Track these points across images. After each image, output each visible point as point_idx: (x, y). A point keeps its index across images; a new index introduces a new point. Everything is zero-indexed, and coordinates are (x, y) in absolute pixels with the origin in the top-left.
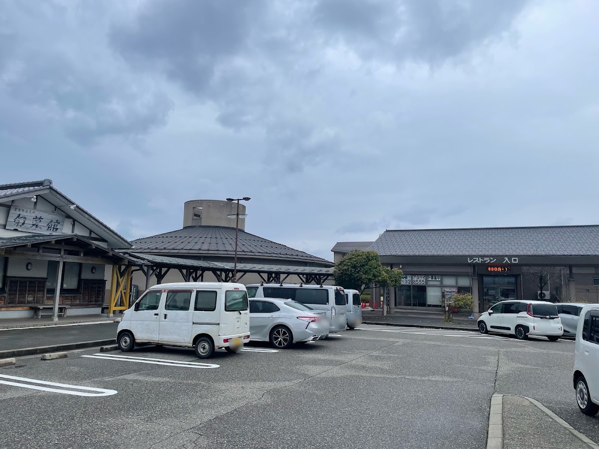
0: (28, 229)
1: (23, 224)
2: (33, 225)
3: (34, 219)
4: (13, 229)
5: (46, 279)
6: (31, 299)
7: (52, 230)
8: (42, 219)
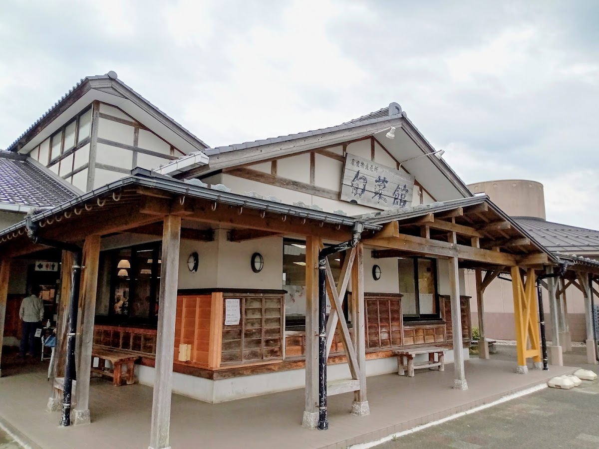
0: (369, 201)
1: (364, 190)
2: (376, 193)
3: (376, 181)
4: (349, 200)
5: (400, 296)
6: (384, 336)
7: (399, 203)
8: (387, 182)
